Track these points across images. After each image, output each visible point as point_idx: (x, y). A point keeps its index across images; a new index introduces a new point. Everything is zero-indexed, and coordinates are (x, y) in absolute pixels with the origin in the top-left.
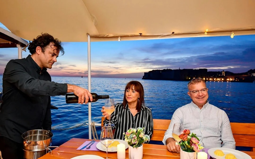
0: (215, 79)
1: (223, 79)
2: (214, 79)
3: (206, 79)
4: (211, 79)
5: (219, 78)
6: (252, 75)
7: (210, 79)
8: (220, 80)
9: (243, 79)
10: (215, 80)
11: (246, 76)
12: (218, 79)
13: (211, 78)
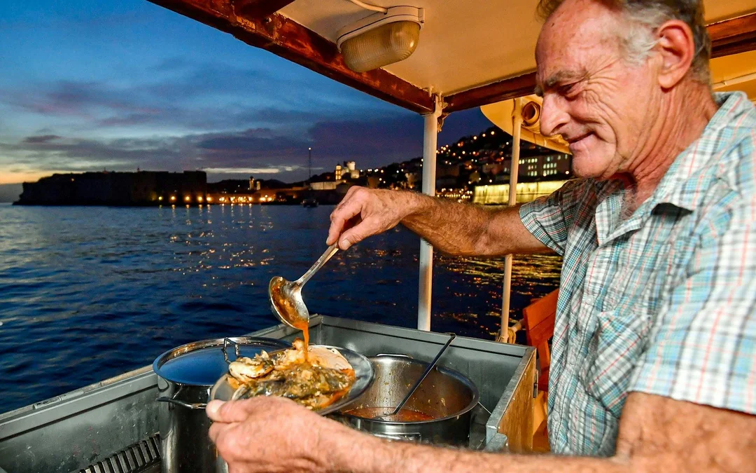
0: (232, 199)
1: (250, 199)
2: (230, 199)
3: (204, 198)
4: (222, 199)
5: (241, 196)
6: (312, 188)
7: (220, 200)
8: (245, 201)
9: (294, 197)
10: (234, 200)
11: (299, 189)
12: (241, 199)
13: (223, 195)
